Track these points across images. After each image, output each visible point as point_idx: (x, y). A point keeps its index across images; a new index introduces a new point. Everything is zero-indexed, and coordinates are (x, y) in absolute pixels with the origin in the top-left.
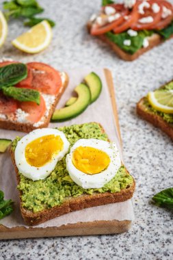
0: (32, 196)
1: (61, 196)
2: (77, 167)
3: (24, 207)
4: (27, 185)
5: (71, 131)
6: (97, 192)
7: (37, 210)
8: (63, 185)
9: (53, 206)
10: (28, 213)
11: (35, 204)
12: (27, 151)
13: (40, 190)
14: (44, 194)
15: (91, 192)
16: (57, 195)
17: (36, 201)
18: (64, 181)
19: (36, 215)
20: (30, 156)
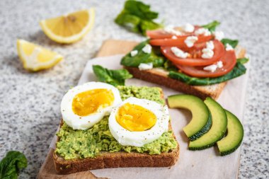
0: (68, 144)
1: (97, 149)
2: (119, 122)
3: (57, 153)
4: (67, 133)
5: (129, 92)
6: (135, 151)
7: (69, 158)
8: (102, 139)
9: (85, 157)
10: (59, 159)
11: (69, 152)
12: (75, 100)
13: (78, 139)
14: (81, 144)
15: (128, 150)
16: (93, 147)
17: (71, 149)
18: (105, 135)
19: (66, 163)
20: (77, 105)
